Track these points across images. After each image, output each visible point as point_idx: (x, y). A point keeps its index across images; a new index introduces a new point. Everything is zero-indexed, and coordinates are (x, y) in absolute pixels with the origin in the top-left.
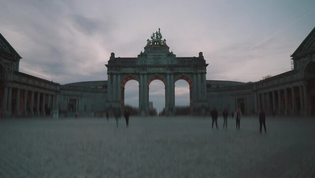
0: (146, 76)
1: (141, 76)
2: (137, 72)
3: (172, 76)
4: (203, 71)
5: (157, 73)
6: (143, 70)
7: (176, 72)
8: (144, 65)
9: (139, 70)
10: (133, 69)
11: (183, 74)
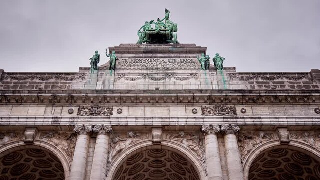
0: (102, 140)
1: (82, 140)
2: (64, 122)
3: (231, 141)
5: (157, 127)
6: (92, 114)
7: (249, 122)
8: (97, 91)
9: (75, 115)
10: (49, 109)
11: (284, 133)
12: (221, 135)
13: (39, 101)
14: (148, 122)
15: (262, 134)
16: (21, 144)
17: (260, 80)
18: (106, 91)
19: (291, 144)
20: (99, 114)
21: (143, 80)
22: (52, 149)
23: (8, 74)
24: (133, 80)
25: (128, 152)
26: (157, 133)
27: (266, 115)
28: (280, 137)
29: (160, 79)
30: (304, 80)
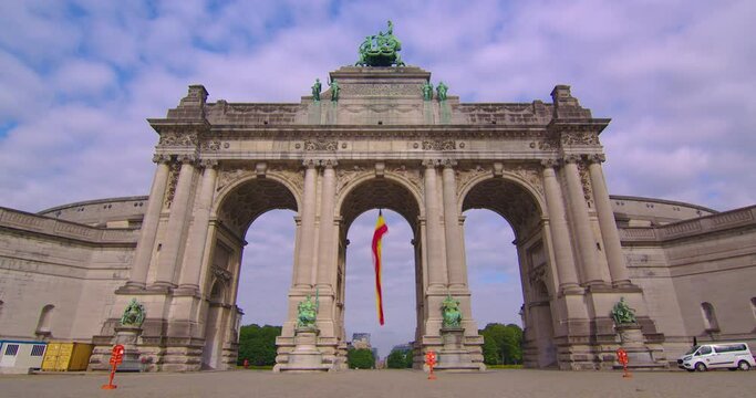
0: (329, 173)
1: (311, 174)
2: (293, 157)
3: (449, 173)
4: (590, 151)
5: (380, 161)
6: (318, 149)
7: (467, 156)
8: (322, 126)
9: (302, 149)
10: (277, 143)
11: (498, 167)
12: (440, 169)
13: (266, 136)
14: (372, 157)
15: (478, 168)
16: (254, 177)
17: (482, 112)
18: (330, 126)
19: (505, 176)
20: (324, 148)
21: (365, 112)
22: (283, 182)
23: (231, 105)
24: (356, 111)
25: (354, 185)
26: (380, 167)
27: (483, 149)
28: (494, 170)
29: (382, 111)
30: (525, 112)
